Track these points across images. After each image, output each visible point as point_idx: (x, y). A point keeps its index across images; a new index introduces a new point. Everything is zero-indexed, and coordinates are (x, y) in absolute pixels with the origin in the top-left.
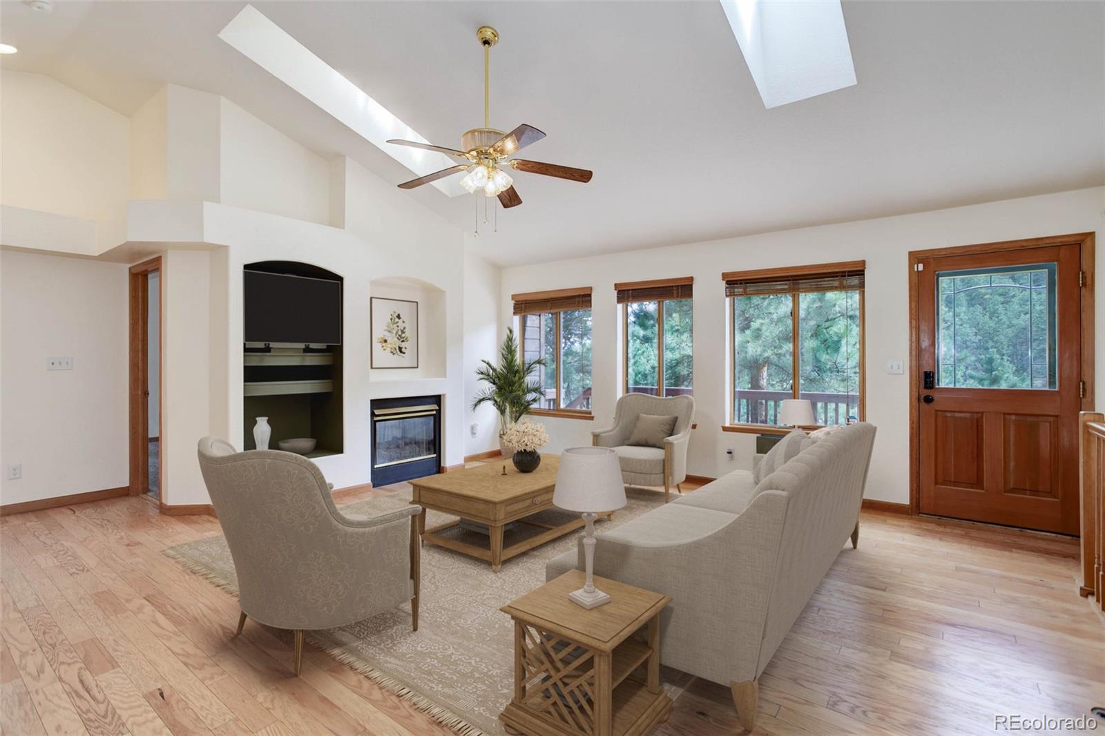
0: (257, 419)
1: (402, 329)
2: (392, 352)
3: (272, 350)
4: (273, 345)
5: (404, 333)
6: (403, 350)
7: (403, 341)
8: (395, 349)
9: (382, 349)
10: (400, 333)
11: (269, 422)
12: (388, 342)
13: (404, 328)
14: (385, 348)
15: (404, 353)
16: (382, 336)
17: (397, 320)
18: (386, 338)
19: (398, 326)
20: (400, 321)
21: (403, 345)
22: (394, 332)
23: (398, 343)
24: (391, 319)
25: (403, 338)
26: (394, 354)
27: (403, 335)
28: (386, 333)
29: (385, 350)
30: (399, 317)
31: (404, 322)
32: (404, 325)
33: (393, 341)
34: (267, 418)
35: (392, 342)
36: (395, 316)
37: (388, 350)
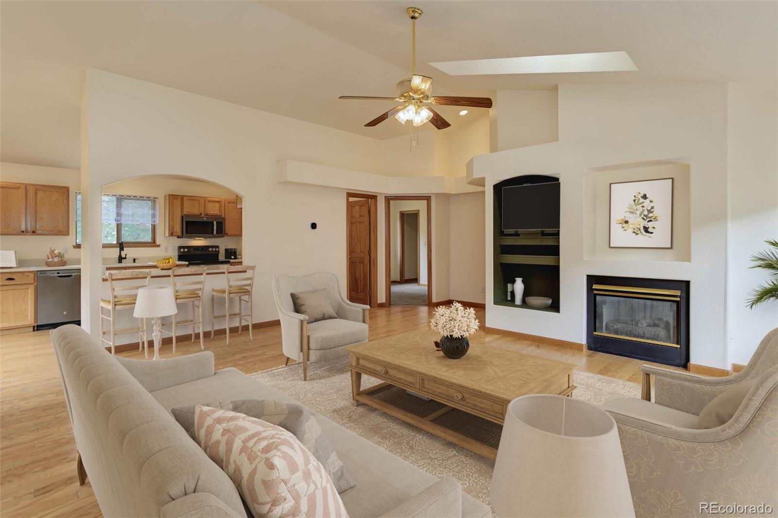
0: (516, 279)
1: (649, 208)
2: (634, 232)
3: (521, 235)
4: (520, 231)
5: (652, 212)
6: (650, 230)
7: (649, 221)
8: (639, 229)
9: (622, 229)
10: (646, 213)
11: (523, 281)
12: (630, 223)
13: (652, 208)
14: (625, 228)
15: (652, 233)
16: (623, 217)
17: (642, 200)
18: (627, 219)
19: (643, 207)
20: (647, 201)
21: (650, 225)
22: (638, 212)
23: (644, 223)
24: (634, 200)
25: (651, 217)
26: (637, 234)
27: (650, 215)
28: (628, 215)
29: (626, 230)
30: (645, 197)
31: (651, 201)
32: (652, 204)
33: (638, 222)
34: (521, 279)
35: (635, 222)
36: (639, 197)
37: (630, 231)
